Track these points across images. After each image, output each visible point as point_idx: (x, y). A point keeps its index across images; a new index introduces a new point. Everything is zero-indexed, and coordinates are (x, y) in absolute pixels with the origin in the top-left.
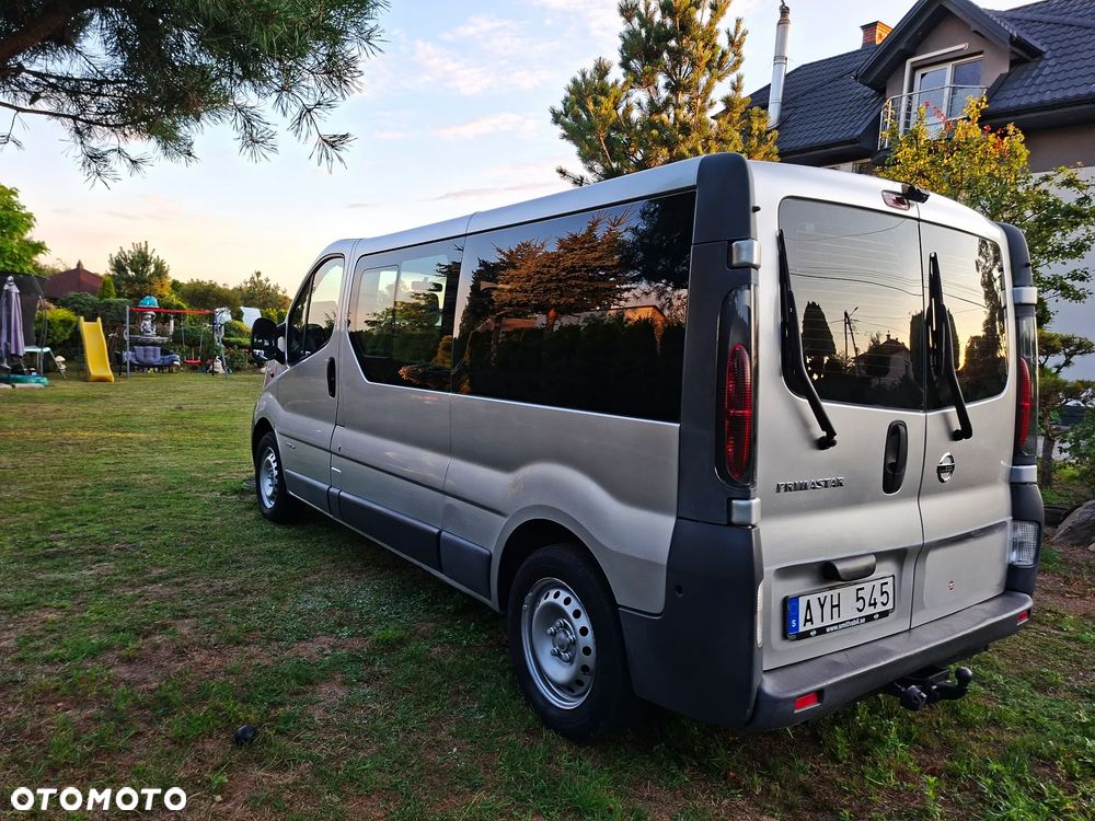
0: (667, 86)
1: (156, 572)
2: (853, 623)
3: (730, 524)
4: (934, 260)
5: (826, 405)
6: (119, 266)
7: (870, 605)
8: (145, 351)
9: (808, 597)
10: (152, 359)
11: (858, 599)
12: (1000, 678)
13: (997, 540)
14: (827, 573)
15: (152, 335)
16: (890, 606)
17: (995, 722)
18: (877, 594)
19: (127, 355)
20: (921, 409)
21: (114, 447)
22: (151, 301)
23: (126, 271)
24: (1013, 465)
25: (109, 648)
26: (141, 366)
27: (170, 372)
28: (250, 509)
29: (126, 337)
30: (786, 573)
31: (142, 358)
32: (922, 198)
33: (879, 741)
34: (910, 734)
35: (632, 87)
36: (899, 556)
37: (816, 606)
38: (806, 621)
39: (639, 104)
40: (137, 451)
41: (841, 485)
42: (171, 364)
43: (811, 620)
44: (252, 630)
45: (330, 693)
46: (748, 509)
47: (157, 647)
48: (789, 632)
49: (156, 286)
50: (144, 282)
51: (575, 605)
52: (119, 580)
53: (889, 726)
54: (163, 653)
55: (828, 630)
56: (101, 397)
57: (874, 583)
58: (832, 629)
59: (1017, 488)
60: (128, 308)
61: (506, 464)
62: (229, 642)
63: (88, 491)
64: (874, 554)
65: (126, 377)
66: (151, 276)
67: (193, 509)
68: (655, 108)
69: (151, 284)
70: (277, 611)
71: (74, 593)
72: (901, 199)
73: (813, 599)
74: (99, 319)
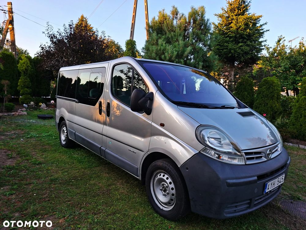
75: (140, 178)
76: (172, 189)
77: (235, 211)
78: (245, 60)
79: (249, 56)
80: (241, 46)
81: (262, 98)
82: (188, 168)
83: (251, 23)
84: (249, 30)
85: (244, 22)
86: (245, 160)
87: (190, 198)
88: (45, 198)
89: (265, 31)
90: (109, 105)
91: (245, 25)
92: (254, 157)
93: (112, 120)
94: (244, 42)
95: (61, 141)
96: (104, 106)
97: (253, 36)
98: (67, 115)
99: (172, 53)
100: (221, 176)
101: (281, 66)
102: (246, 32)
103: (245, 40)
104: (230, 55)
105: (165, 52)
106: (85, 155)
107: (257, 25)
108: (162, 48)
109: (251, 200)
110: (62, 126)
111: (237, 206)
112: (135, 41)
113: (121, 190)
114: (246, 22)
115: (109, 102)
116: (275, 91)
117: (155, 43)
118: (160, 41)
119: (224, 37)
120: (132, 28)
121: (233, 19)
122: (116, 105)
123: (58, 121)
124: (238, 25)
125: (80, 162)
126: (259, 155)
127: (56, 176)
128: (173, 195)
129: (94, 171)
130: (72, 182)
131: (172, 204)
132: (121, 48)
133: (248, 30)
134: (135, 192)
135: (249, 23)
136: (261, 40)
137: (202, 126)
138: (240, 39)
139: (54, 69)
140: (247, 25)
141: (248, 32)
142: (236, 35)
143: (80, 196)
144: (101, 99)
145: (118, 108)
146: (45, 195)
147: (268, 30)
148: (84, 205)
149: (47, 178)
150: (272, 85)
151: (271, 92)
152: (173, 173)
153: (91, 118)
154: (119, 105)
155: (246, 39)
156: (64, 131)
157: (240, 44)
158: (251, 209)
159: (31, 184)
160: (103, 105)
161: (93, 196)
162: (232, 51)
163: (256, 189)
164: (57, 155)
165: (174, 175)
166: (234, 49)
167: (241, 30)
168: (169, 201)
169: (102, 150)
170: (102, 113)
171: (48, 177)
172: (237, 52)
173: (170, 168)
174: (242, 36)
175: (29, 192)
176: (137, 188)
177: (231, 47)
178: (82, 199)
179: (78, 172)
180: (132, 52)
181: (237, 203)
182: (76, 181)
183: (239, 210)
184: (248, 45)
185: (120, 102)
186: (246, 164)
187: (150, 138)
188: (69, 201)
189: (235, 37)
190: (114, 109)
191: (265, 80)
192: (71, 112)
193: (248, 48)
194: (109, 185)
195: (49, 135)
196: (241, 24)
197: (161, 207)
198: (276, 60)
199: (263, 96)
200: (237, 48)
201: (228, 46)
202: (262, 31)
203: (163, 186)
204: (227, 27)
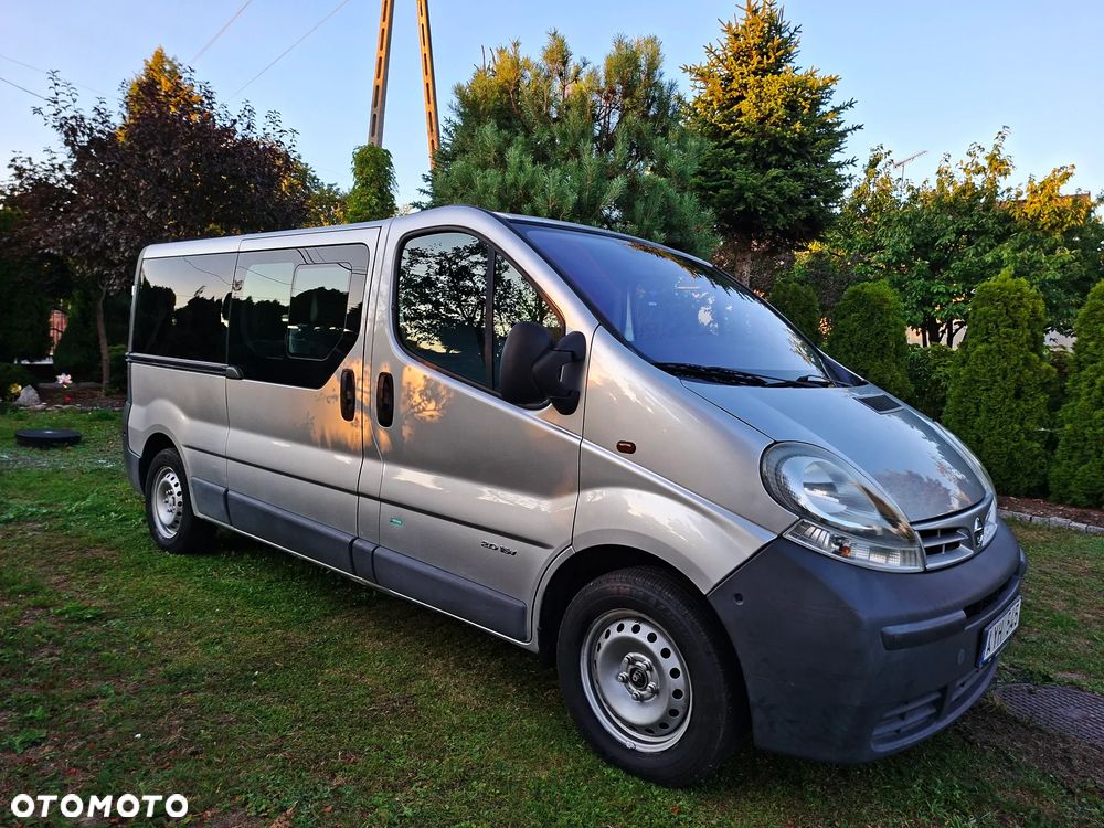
75: (532, 644)
76: (675, 673)
77: (898, 731)
78: (789, 225)
79: (803, 214)
80: (776, 178)
81: (847, 352)
82: (743, 594)
83: (806, 99)
84: (802, 124)
85: (782, 96)
86: (922, 556)
87: (752, 698)
88: (176, 747)
89: (849, 130)
90: (386, 384)
91: (786, 107)
92: (941, 546)
93: (404, 438)
94: (784, 164)
95: (155, 527)
96: (366, 389)
97: (813, 143)
98: (183, 428)
99: (562, 196)
100: (866, 614)
101: (882, 247)
102: (791, 130)
103: (788, 159)
104: (741, 208)
105: (532, 192)
106: (266, 577)
107: (823, 108)
108: (523, 179)
109: (944, 691)
110: (157, 470)
111: (905, 713)
112: (388, 153)
113: (455, 696)
114: (788, 96)
115: (386, 369)
116: (888, 330)
117: (491, 159)
118: (513, 154)
119: (717, 147)
120: (375, 105)
121: (745, 87)
122: (422, 382)
123: (138, 449)
124: (766, 106)
125: (257, 604)
126: (953, 537)
127: (186, 660)
128: (677, 694)
129: (322, 632)
130: (255, 678)
131: (671, 727)
132: (313, 174)
133: (798, 125)
134: (506, 697)
135: (801, 100)
136: (836, 158)
137: (781, 447)
138: (770, 154)
139: (80, 251)
140: (792, 106)
141: (798, 130)
142: (757, 142)
143: (310, 729)
144: (352, 362)
145: (429, 392)
146: (169, 734)
147: (860, 127)
148: (336, 758)
149: (151, 672)
150: (879, 307)
151: (877, 334)
152: (679, 617)
153: (302, 436)
154: (437, 384)
155: (790, 153)
156: (167, 486)
157: (774, 172)
158: (942, 719)
159: (95, 697)
160: (359, 385)
161: (359, 725)
162: (749, 195)
163: (962, 651)
164: (153, 582)
165: (682, 624)
166: (753, 188)
167: (774, 124)
168: (663, 717)
169: (362, 551)
170: (358, 415)
171: (152, 666)
172: (764, 199)
173: (667, 599)
174: (776, 145)
175: (102, 731)
176: (507, 684)
177: (744, 182)
178: (323, 738)
179: (264, 641)
180: (380, 190)
181: (907, 703)
182: (270, 672)
183: (910, 727)
184: (798, 176)
185: (437, 370)
186: (926, 571)
187: (573, 498)
188: (276, 750)
189: (756, 145)
190: (410, 397)
191: (856, 292)
192: (205, 412)
193: (798, 186)
194: (403, 681)
195: (91, 509)
196: (772, 104)
197: (629, 743)
198: (866, 227)
199: (852, 345)
200: (762, 185)
201: (734, 177)
202: (837, 129)
203: (631, 667)
204: (726, 112)
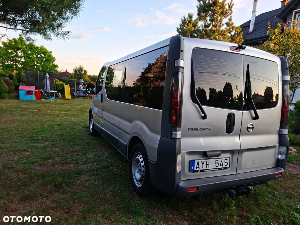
0: (210, 20)
1: (58, 145)
2: (213, 170)
3: (172, 138)
4: (248, 67)
5: (203, 107)
6: (75, 71)
7: (220, 165)
8: (80, 93)
9: (198, 161)
10: (81, 95)
11: (216, 163)
12: (277, 193)
13: (272, 151)
14: (205, 154)
15: (82, 89)
16: (228, 166)
17: (268, 205)
18: (223, 162)
19: (75, 94)
20: (241, 110)
21: (63, 115)
22: (82, 80)
23: (77, 72)
24: (280, 129)
25: (37, 162)
26: (79, 96)
27: (86, 98)
28: (87, 132)
29: (75, 89)
30: (190, 153)
31: (79, 95)
32: (244, 48)
33: (228, 206)
34: (239, 205)
35: (199, 21)
36: (232, 152)
37: (200, 163)
38: (197, 167)
39: (202, 25)
40: (68, 117)
41: (210, 130)
42: (86, 96)
43: (199, 167)
44: (73, 161)
45: (84, 178)
46: (176, 134)
47: (49, 163)
48: (191, 170)
49: (84, 76)
50: (81, 75)
51: (142, 159)
52: (48, 147)
53: (232, 202)
54: (49, 164)
55: (204, 171)
56: (67, 104)
57: (222, 159)
58: (206, 171)
59: (281, 136)
60: (76, 82)
61: (130, 121)
62: (66, 163)
63: (51, 125)
64: (221, 150)
65: (75, 99)
66: (83, 74)
67: (74, 131)
68: (206, 26)
69: (83, 76)
70: (81, 157)
71: (36, 149)
72: (237, 49)
73: (200, 162)
74: (69, 84)
